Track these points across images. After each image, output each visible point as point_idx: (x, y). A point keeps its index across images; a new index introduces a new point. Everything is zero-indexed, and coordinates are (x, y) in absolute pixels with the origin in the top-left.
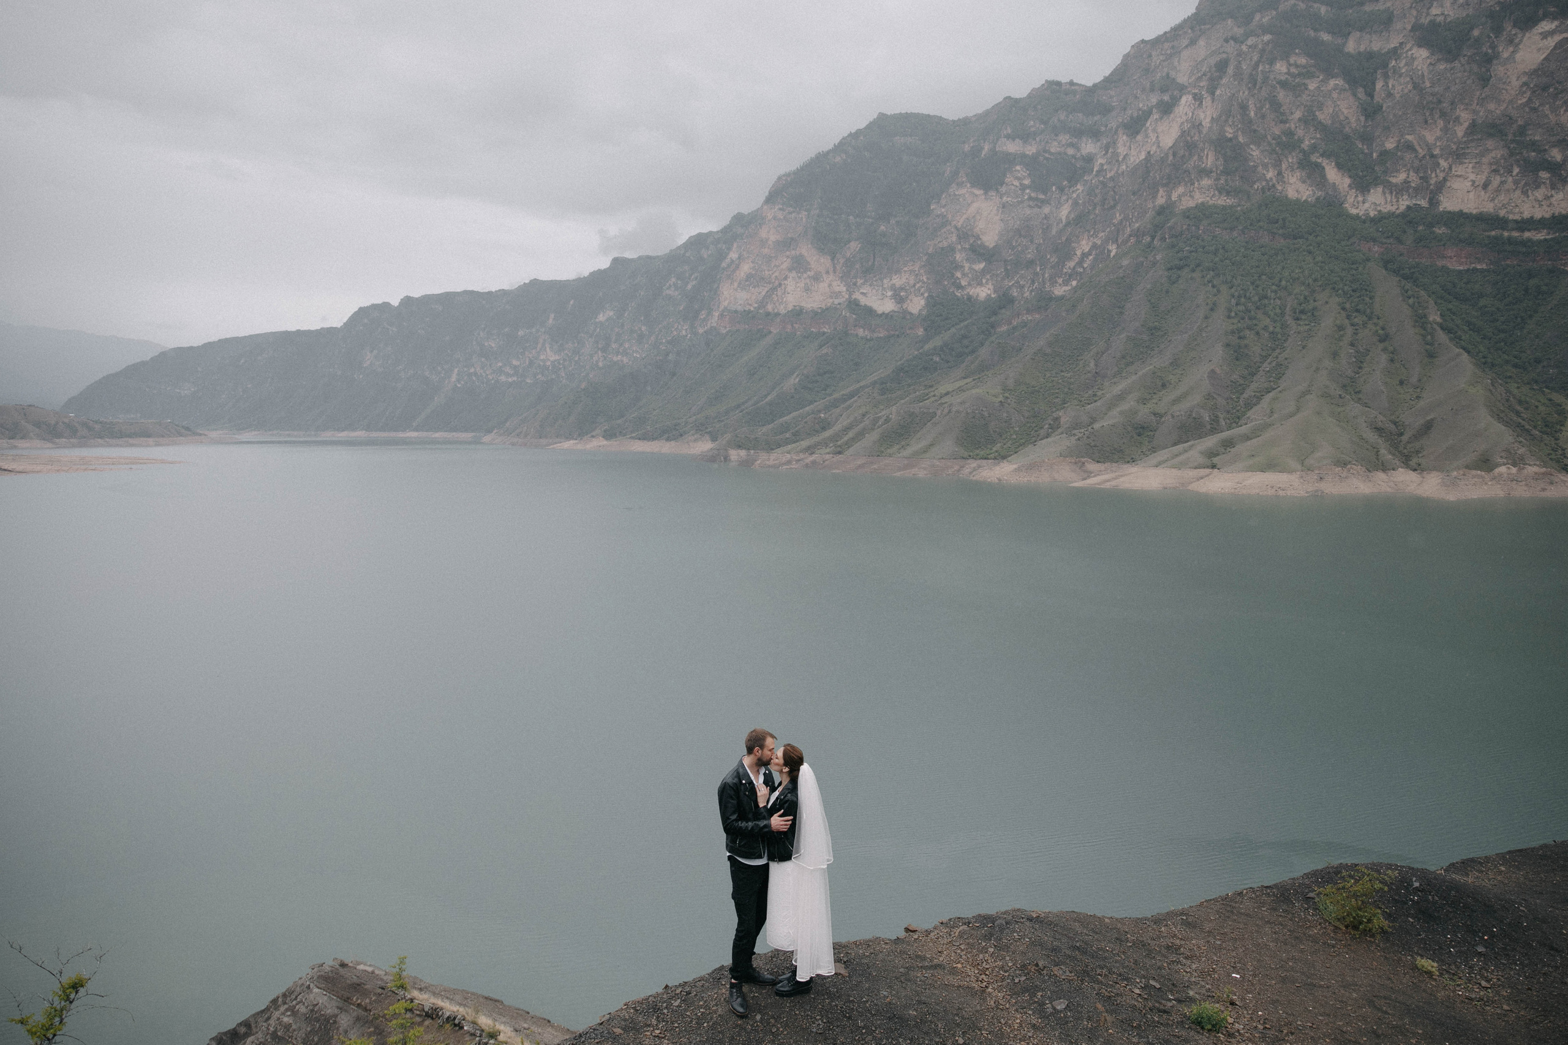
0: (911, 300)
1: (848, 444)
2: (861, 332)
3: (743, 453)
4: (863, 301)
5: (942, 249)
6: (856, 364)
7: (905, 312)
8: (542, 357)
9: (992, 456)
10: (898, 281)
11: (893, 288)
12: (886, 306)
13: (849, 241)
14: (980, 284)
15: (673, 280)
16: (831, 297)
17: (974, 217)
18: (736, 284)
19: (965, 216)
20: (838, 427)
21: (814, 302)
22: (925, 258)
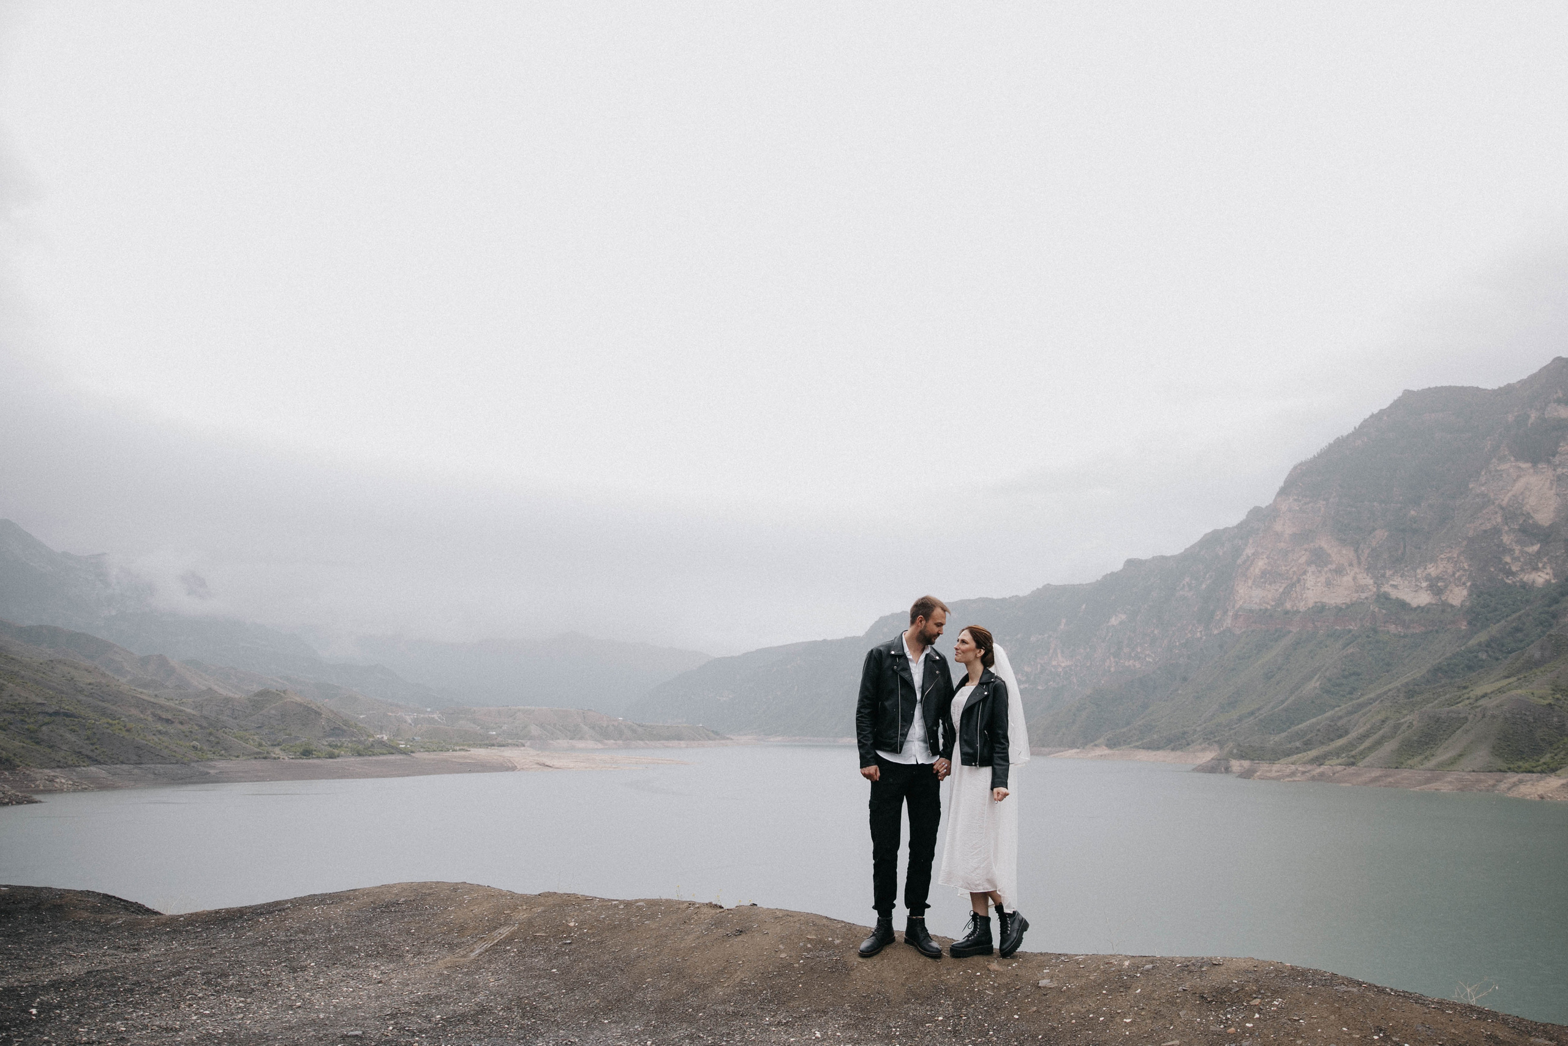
0: (1451, 591)
1: (1363, 754)
2: (1392, 628)
3: (1246, 764)
4: (1394, 594)
5: (1485, 531)
6: (1388, 664)
7: (1445, 606)
8: (1054, 663)
9: (1539, 769)
10: (1432, 570)
11: (1428, 578)
12: (1423, 598)
13: (1374, 529)
14: (1536, 569)
15: (1187, 579)
16: (1357, 592)
17: (1522, 493)
18: (1250, 583)
19: (1510, 494)
20: (1353, 735)
21: (1338, 597)
22: (1465, 543)
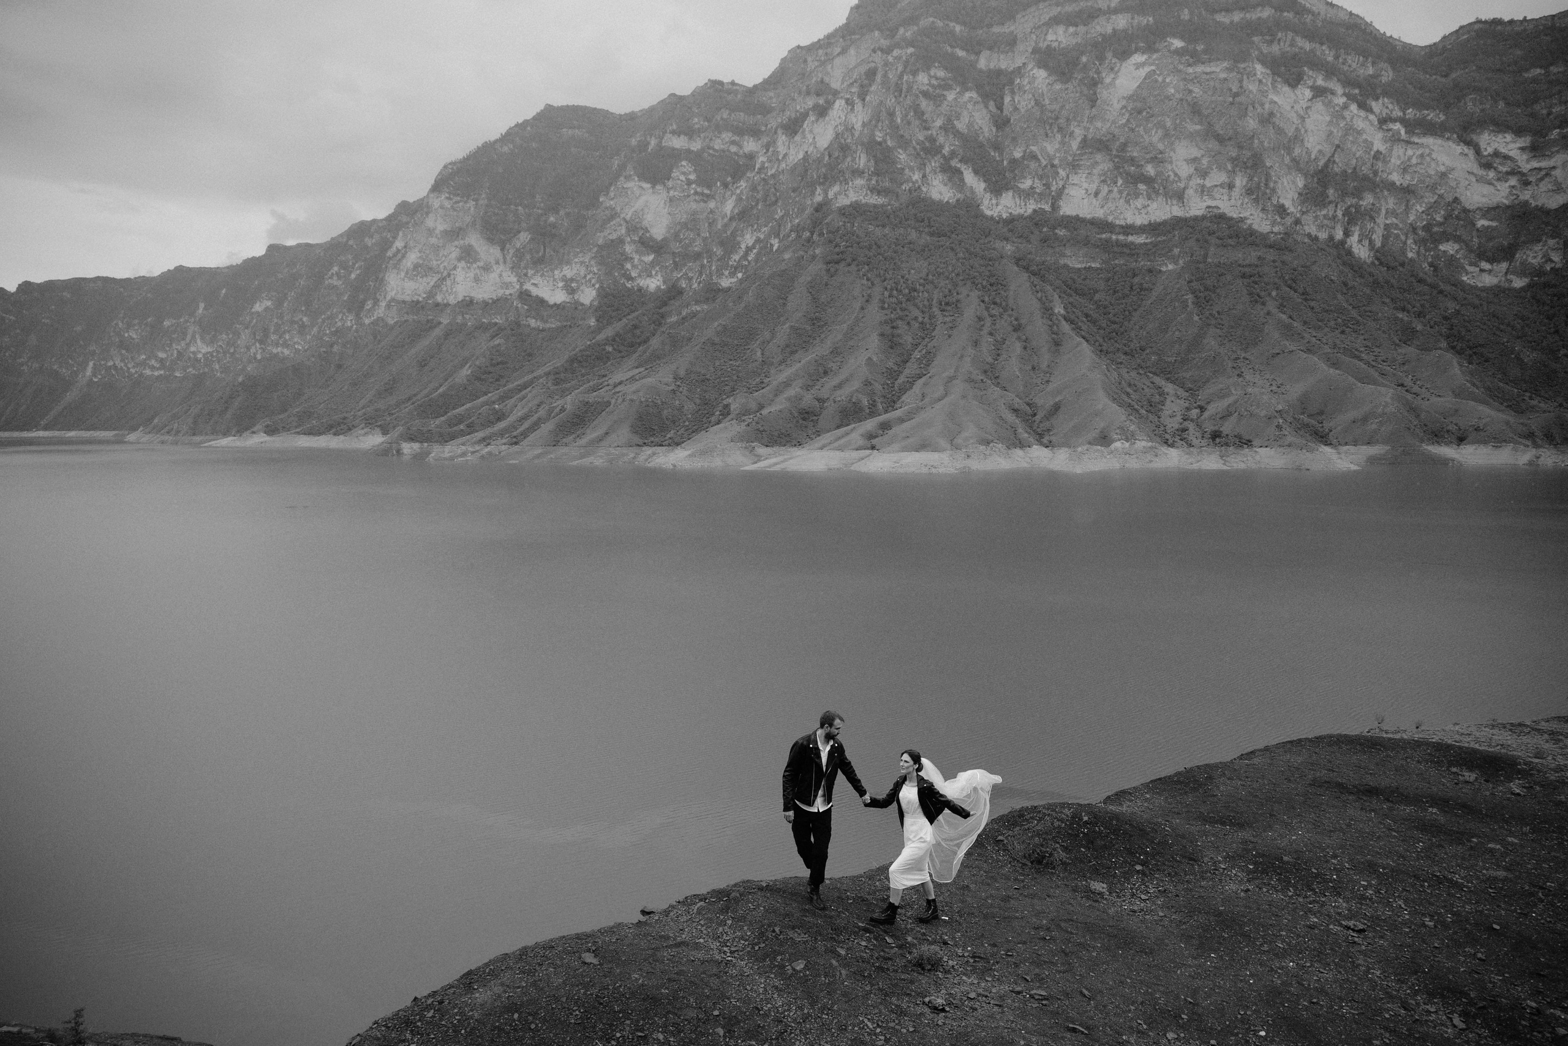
0: (583, 292)
1: (525, 434)
2: (533, 323)
3: (416, 446)
4: (535, 291)
5: (612, 241)
6: (530, 355)
7: (577, 305)
8: (192, 349)
9: (667, 443)
10: (568, 272)
11: (564, 279)
12: (558, 297)
13: (519, 232)
14: (650, 276)
15: (336, 269)
16: (502, 288)
17: (642, 210)
18: (403, 274)
19: (633, 209)
20: (511, 419)
21: (485, 292)
22: (595, 249)
